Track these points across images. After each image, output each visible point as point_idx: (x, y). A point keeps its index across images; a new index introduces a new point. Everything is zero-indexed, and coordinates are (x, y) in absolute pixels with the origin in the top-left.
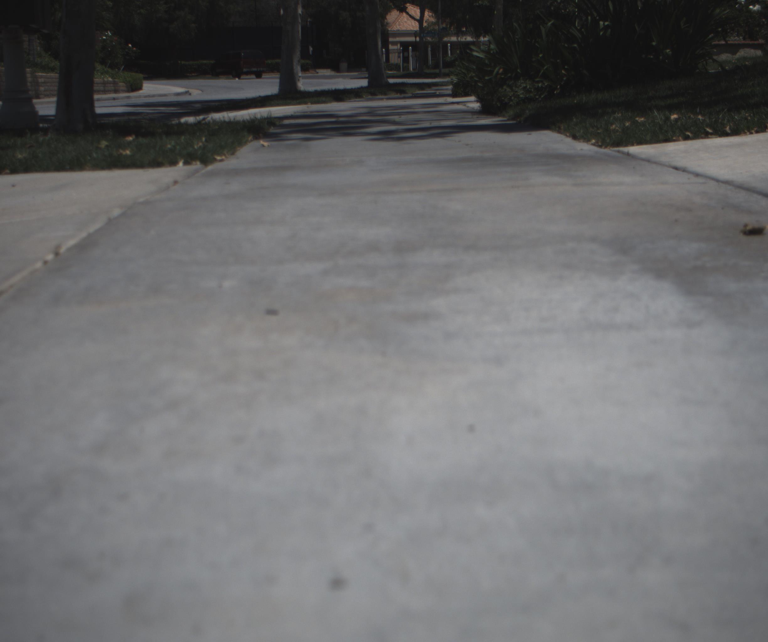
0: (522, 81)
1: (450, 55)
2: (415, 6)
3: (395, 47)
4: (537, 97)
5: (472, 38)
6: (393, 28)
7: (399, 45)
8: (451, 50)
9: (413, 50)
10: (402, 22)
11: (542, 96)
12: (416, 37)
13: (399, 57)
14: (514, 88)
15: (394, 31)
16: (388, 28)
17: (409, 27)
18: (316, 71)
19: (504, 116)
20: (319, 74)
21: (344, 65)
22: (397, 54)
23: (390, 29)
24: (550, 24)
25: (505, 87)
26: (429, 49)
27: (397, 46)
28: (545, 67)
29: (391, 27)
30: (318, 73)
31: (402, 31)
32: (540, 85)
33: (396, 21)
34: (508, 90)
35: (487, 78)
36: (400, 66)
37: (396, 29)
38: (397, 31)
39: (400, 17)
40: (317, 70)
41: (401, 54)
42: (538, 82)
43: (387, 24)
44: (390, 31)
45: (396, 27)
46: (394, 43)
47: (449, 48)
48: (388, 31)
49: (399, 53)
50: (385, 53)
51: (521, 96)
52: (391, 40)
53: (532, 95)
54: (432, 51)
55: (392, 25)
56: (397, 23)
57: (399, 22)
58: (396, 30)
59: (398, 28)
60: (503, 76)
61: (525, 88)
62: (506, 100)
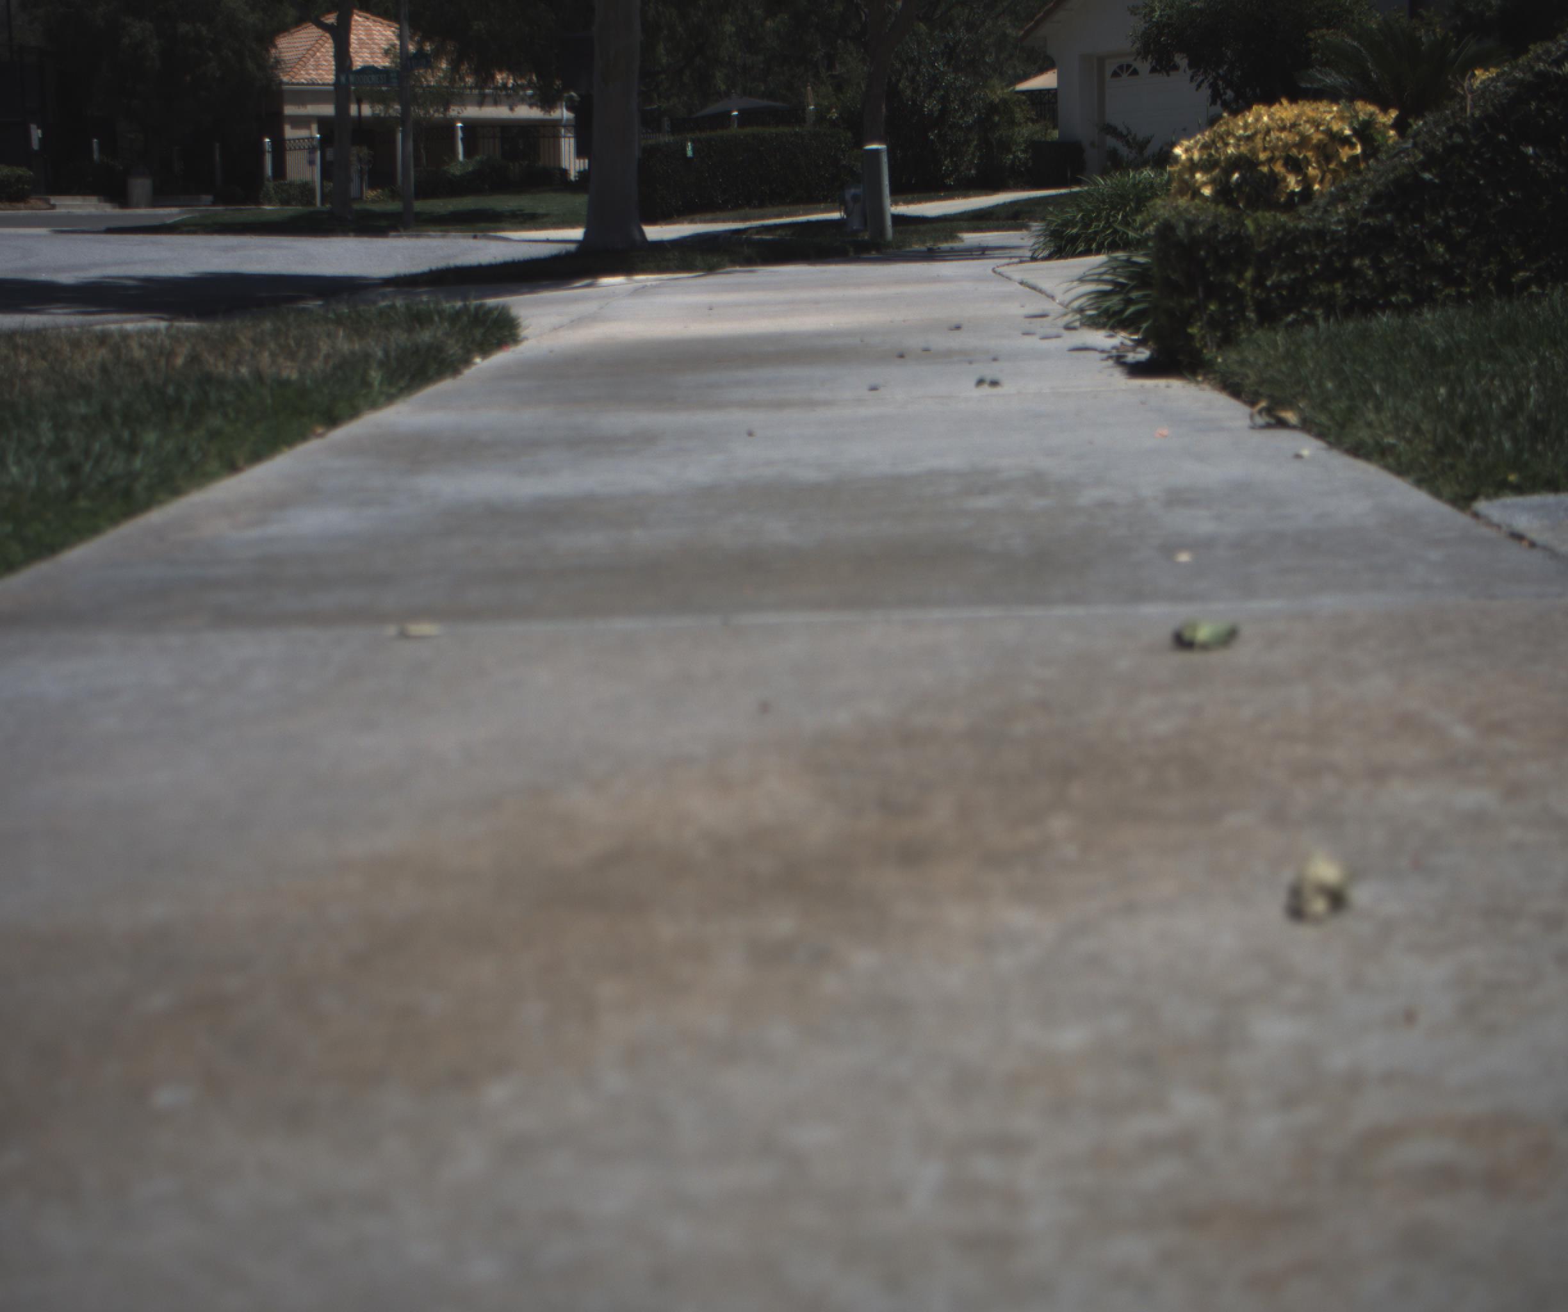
3: (303, 133)
6: (298, 77)
7: (314, 127)
8: (462, 139)
13: (311, 163)
15: (298, 84)
16: (281, 74)
18: (47, 201)
20: (58, 211)
21: (140, 186)
22: (307, 154)
23: (285, 79)
26: (399, 138)
27: (309, 128)
29: (291, 74)
30: (53, 207)
31: (324, 84)
33: (308, 56)
36: (312, 191)
37: (305, 79)
38: (308, 84)
39: (322, 46)
40: (54, 200)
41: (318, 154)
43: (278, 62)
44: (288, 84)
45: (309, 74)
46: (300, 122)
47: (460, 134)
48: (281, 83)
49: (312, 150)
50: (270, 150)
55: (294, 67)
56: (312, 61)
57: (319, 58)
58: (305, 82)
59: (314, 75)
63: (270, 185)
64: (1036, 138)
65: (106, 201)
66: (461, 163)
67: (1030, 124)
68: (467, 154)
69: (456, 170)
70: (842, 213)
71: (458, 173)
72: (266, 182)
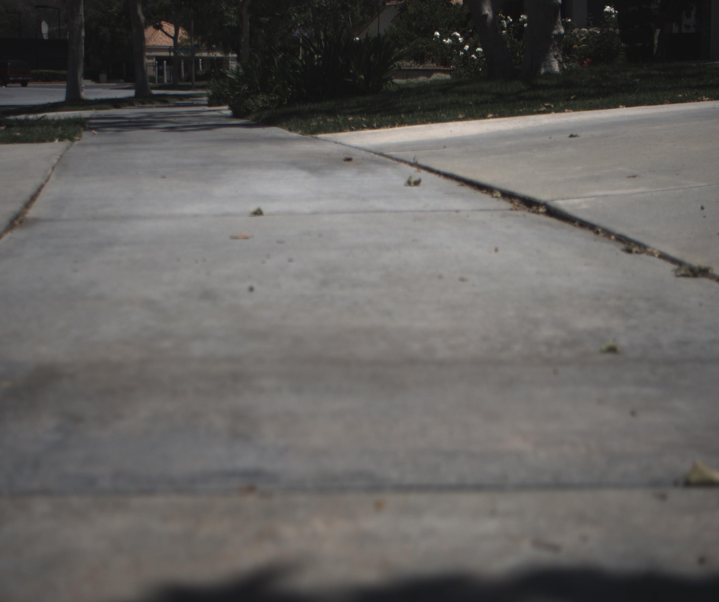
0: (261, 95)
1: (201, 70)
2: (169, 24)
3: (150, 61)
4: (271, 106)
5: (221, 54)
6: (150, 44)
7: (154, 59)
9: (167, 64)
10: (157, 39)
11: (275, 106)
12: (170, 52)
13: (154, 70)
14: (255, 100)
15: (150, 46)
16: (145, 43)
17: (163, 42)
19: (248, 119)
21: (103, 76)
22: (152, 68)
24: (280, 56)
25: (249, 99)
26: (182, 63)
27: (153, 59)
28: (277, 86)
29: (148, 43)
31: (157, 46)
32: (273, 98)
33: (152, 37)
34: (251, 101)
35: (237, 93)
36: (155, 79)
37: (152, 44)
38: (153, 46)
39: (156, 34)
41: (157, 68)
42: (272, 96)
43: (145, 39)
44: (147, 46)
46: (149, 57)
47: (201, 63)
48: (145, 45)
49: (154, 67)
51: (261, 106)
52: (146, 54)
53: (268, 105)
54: (185, 65)
55: (149, 41)
56: (153, 39)
57: (155, 38)
59: (154, 43)
60: (248, 92)
61: (263, 100)
62: (250, 108)
65: (93, 81)
71: (200, 74)
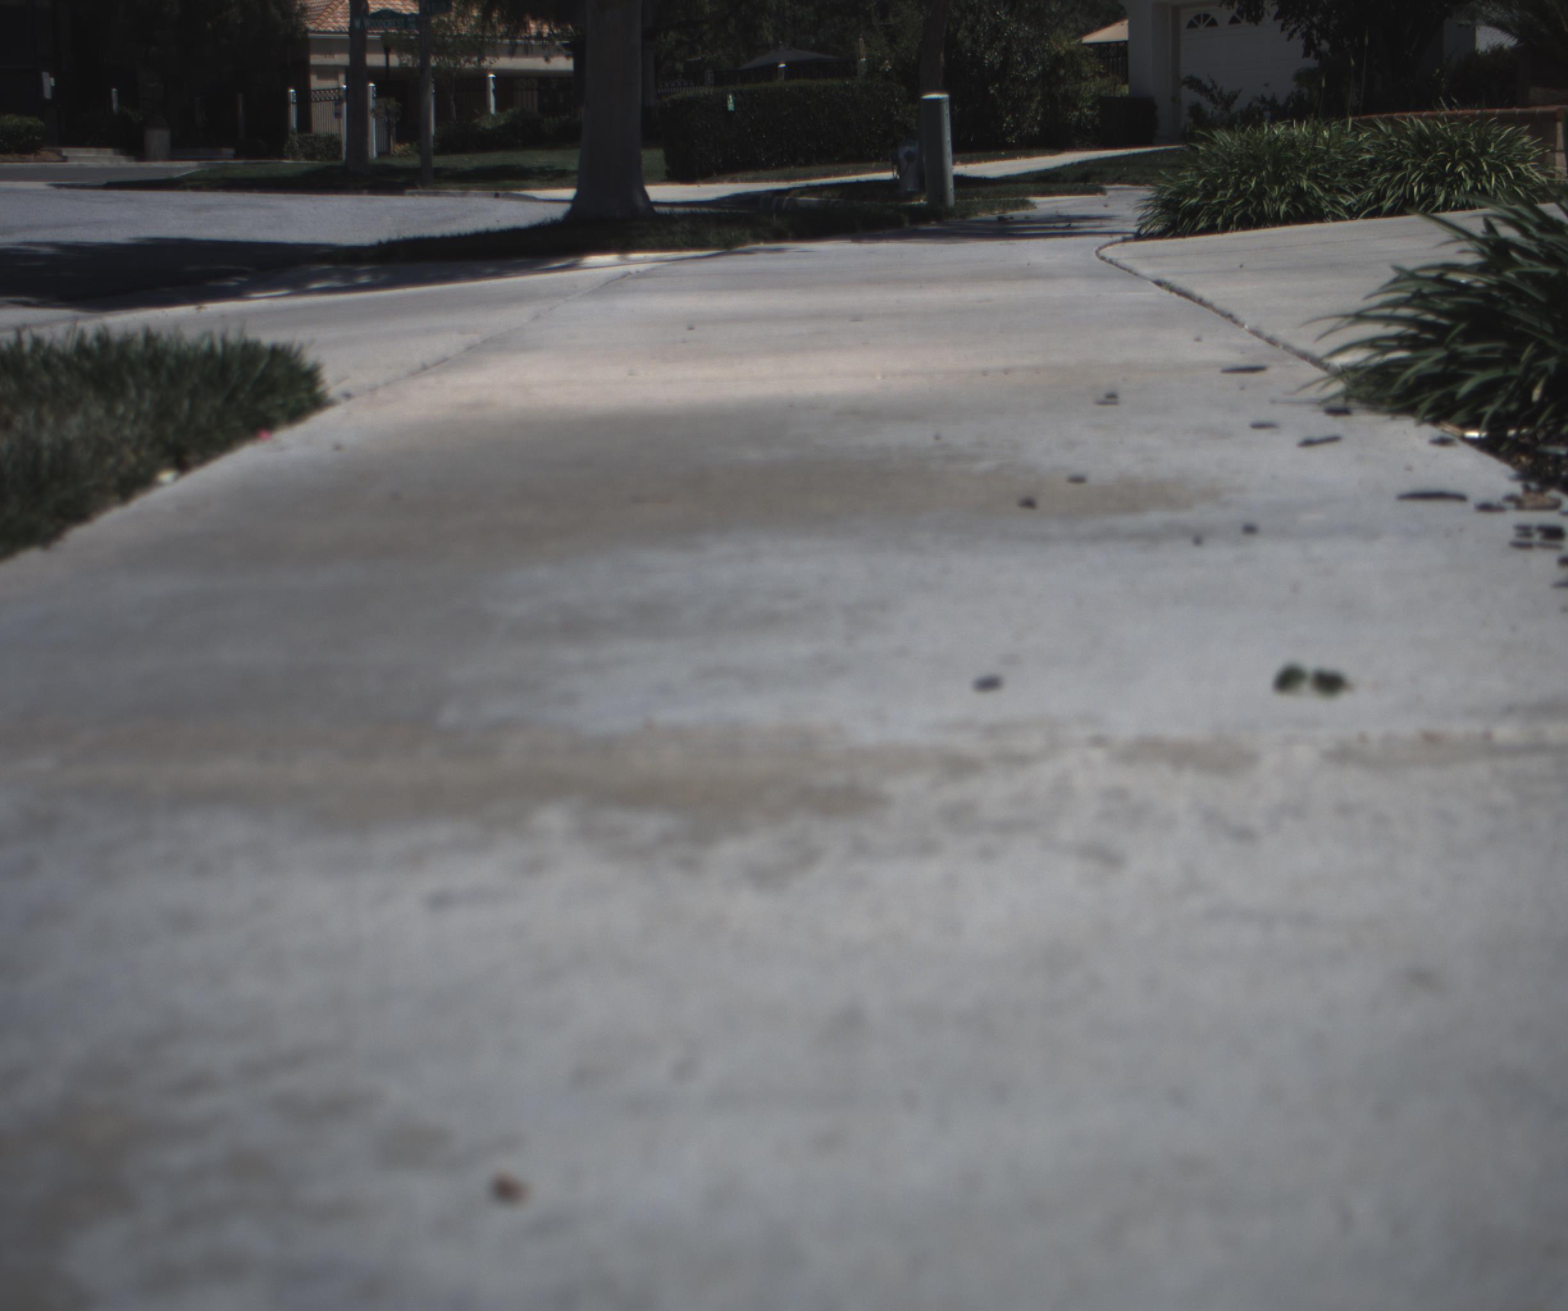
3: (330, 84)
7: (342, 77)
8: (494, 91)
9: (380, 92)
12: (387, 51)
13: (338, 115)
15: (325, 32)
18: (59, 154)
20: (69, 163)
21: (158, 138)
22: (329, 107)
23: (312, 27)
27: (334, 78)
29: (318, 21)
30: (65, 159)
36: (338, 144)
37: (333, 27)
38: (335, 33)
40: (66, 152)
41: (345, 107)
43: (304, 9)
45: (337, 22)
46: (326, 72)
47: (492, 85)
49: (338, 102)
50: (295, 101)
52: (316, 59)
54: (438, 99)
63: (295, 138)
64: (1103, 93)
65: (122, 154)
66: (492, 116)
67: (1098, 79)
68: (497, 107)
69: (487, 124)
70: (895, 173)
71: (489, 127)
72: (291, 135)
